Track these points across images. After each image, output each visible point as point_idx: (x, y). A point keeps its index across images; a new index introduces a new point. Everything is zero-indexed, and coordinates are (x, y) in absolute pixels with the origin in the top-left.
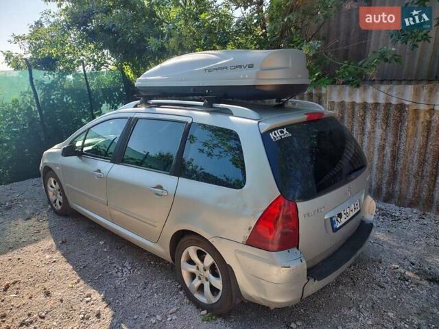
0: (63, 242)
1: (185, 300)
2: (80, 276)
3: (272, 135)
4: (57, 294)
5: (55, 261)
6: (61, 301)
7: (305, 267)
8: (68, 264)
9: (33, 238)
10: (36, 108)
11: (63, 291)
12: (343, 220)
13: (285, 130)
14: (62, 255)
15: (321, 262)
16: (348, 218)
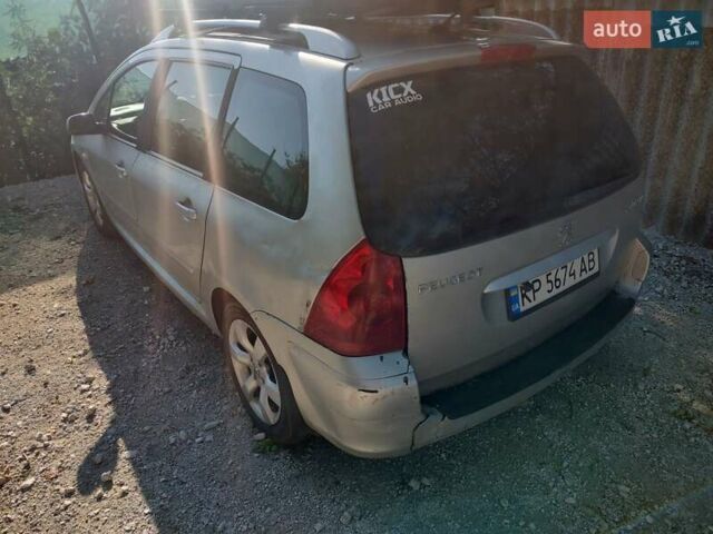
0: (88, 282)
1: (239, 409)
2: (90, 344)
3: (371, 98)
4: (45, 371)
5: (63, 315)
6: (46, 384)
7: (416, 393)
8: (81, 322)
9: (49, 271)
10: (89, 47)
11: (56, 367)
12: (542, 296)
13: (408, 87)
14: (79, 304)
15: (476, 377)
16: (555, 292)
